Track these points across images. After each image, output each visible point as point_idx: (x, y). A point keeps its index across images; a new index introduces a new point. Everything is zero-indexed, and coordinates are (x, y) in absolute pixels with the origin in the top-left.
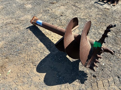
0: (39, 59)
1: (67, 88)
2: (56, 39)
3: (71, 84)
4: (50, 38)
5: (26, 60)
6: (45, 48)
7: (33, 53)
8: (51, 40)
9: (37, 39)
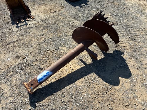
0: (102, 83)
1: (130, 62)
2: (71, 66)
3: (126, 60)
4: (70, 73)
5: (104, 99)
6: (86, 77)
7: (93, 91)
8: (73, 71)
9: (68, 87)
